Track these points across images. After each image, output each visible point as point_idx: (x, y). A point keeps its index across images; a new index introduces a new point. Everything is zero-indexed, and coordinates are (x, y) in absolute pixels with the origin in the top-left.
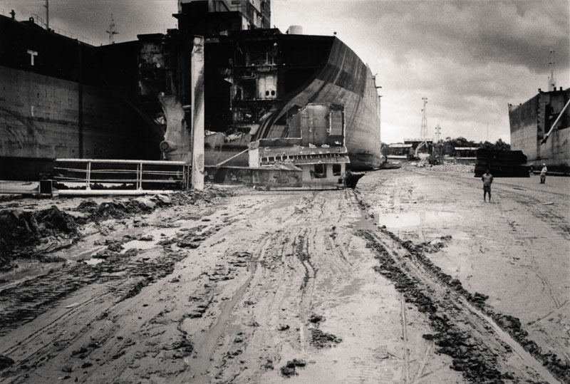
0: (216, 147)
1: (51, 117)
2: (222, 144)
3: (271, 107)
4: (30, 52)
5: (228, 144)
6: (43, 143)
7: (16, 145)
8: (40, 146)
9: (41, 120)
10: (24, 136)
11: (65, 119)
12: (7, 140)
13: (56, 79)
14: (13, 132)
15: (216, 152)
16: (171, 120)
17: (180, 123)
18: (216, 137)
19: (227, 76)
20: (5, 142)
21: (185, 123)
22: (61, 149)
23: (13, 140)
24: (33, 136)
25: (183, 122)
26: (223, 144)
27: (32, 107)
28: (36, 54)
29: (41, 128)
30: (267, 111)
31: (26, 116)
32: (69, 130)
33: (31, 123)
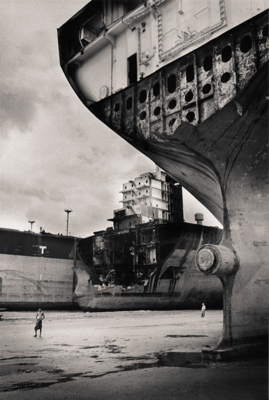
0: (116, 294)
1: (53, 280)
2: (120, 292)
3: (154, 269)
4: (41, 247)
5: (124, 292)
6: (47, 294)
7: (29, 296)
8: (45, 296)
9: (46, 281)
10: (34, 290)
11: (63, 280)
12: (23, 293)
13: (58, 259)
14: (27, 289)
15: (117, 298)
16: (81, 280)
17: (87, 282)
18: (115, 288)
19: (132, 252)
20: (22, 294)
21: (91, 281)
22: (59, 297)
23: (27, 293)
24: (41, 291)
25: (89, 281)
26: (122, 292)
27: (41, 275)
28: (45, 247)
29: (46, 286)
30: (152, 271)
31: (37, 280)
32: (66, 286)
33: (40, 284)
